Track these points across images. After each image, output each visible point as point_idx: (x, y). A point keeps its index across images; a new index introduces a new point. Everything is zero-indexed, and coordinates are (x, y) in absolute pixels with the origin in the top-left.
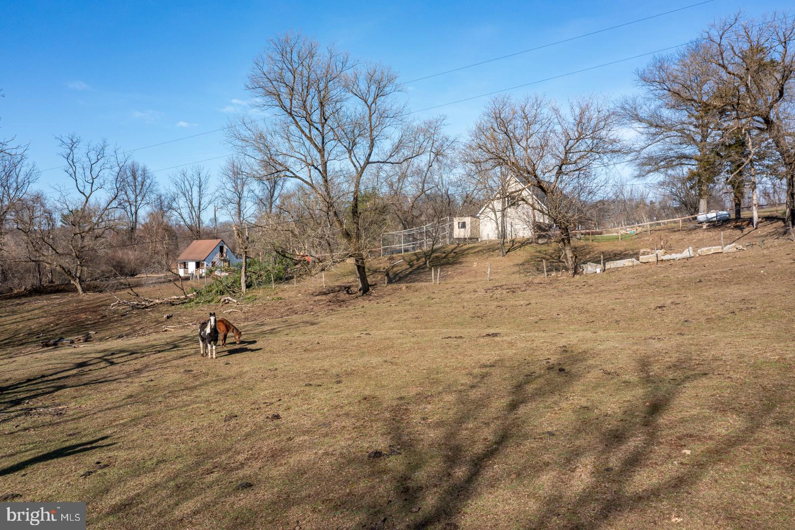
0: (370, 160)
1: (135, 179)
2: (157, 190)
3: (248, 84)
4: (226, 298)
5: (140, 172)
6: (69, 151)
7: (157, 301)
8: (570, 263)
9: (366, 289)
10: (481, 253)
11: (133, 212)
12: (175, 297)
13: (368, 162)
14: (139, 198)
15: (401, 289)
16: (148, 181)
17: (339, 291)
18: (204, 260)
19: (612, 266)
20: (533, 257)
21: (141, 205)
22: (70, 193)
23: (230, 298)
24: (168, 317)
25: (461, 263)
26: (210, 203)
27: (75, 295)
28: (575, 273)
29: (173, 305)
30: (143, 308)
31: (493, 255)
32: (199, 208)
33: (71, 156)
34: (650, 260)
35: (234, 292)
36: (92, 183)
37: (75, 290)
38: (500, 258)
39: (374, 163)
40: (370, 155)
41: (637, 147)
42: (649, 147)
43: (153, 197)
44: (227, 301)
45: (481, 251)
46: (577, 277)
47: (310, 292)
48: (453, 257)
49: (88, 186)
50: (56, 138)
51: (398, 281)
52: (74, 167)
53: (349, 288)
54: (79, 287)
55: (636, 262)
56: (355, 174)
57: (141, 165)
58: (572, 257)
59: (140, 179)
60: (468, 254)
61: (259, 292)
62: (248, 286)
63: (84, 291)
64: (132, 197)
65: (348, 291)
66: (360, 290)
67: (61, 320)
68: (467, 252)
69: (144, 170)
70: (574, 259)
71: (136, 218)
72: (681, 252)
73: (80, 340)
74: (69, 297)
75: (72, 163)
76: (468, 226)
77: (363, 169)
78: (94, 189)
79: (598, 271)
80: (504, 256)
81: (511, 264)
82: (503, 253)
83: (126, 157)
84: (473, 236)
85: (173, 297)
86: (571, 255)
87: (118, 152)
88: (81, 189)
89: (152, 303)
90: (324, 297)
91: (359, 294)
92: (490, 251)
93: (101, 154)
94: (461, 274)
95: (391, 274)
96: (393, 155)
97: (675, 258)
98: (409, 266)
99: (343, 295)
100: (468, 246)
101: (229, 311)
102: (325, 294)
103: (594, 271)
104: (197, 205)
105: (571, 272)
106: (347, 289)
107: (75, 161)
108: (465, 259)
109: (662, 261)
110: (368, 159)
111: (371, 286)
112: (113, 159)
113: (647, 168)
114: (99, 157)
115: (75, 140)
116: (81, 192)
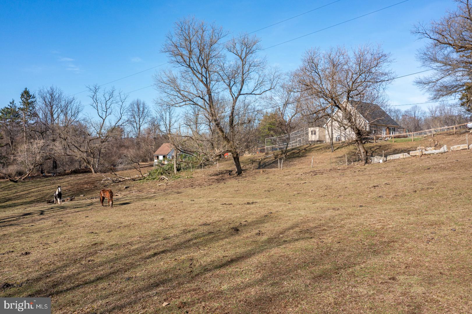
0: (242, 92)
1: (139, 109)
2: (151, 115)
3: (163, 49)
4: (163, 177)
5: (142, 105)
6: (93, 94)
7: (127, 178)
8: (363, 156)
9: (240, 172)
10: (321, 150)
11: (138, 128)
12: (137, 176)
13: (240, 94)
14: (141, 120)
15: (260, 172)
16: (146, 110)
17: (225, 173)
18: (167, 155)
19: (391, 159)
20: (351, 152)
21: (142, 124)
22: (93, 118)
23: (164, 177)
24: (126, 188)
25: (306, 156)
26: (175, 122)
27: (90, 174)
28: (366, 162)
29: (135, 180)
30: (118, 182)
31: (327, 151)
32: (170, 125)
33: (95, 96)
34: (417, 154)
35: (169, 173)
36: (106, 112)
37: (91, 172)
38: (330, 153)
39: (244, 94)
40: (241, 90)
41: (434, 79)
42: (443, 79)
43: (149, 119)
44: (163, 179)
45: (321, 149)
46: (367, 165)
47: (210, 174)
48: (303, 153)
49: (104, 113)
50: (87, 87)
51: (264, 167)
52: (97, 103)
53: (231, 171)
54: (93, 170)
55: (408, 155)
56: (232, 101)
57: (142, 101)
58: (364, 152)
59: (141, 109)
60: (313, 150)
61: (183, 174)
62: (178, 170)
63: (95, 172)
64: (137, 119)
65: (230, 173)
66: (236, 173)
67: (73, 188)
68: (313, 149)
69: (144, 104)
70: (365, 153)
71: (139, 131)
72: (439, 149)
73: (68, 200)
74: (86, 175)
75: (95, 101)
76: (317, 133)
77: (237, 98)
78: (107, 115)
79: (381, 161)
80: (333, 152)
81: (335, 157)
82: (332, 150)
83: (126, 96)
84: (320, 139)
85: (136, 176)
86: (363, 151)
87: (121, 94)
88: (101, 115)
89: (124, 180)
90: (216, 177)
91: (236, 175)
92: (326, 149)
93: (111, 95)
94: (302, 163)
95: (261, 164)
96: (256, 89)
97: (434, 152)
98: (274, 158)
99: (227, 176)
100: (316, 145)
101: (160, 184)
102: (217, 175)
103: (378, 161)
104: (169, 123)
105: (364, 162)
106: (230, 172)
107: (97, 99)
108: (309, 154)
109: (425, 154)
110: (240, 92)
111: (243, 170)
112: (118, 98)
113: (441, 93)
114: (110, 97)
115: (97, 88)
116: (100, 117)
